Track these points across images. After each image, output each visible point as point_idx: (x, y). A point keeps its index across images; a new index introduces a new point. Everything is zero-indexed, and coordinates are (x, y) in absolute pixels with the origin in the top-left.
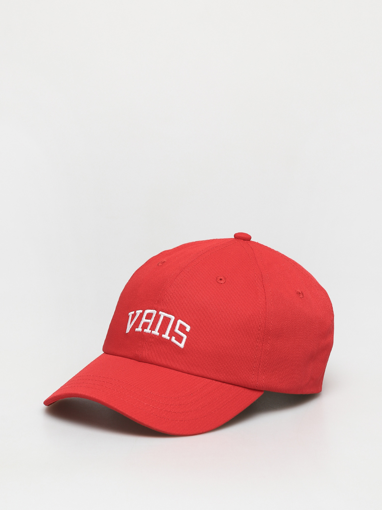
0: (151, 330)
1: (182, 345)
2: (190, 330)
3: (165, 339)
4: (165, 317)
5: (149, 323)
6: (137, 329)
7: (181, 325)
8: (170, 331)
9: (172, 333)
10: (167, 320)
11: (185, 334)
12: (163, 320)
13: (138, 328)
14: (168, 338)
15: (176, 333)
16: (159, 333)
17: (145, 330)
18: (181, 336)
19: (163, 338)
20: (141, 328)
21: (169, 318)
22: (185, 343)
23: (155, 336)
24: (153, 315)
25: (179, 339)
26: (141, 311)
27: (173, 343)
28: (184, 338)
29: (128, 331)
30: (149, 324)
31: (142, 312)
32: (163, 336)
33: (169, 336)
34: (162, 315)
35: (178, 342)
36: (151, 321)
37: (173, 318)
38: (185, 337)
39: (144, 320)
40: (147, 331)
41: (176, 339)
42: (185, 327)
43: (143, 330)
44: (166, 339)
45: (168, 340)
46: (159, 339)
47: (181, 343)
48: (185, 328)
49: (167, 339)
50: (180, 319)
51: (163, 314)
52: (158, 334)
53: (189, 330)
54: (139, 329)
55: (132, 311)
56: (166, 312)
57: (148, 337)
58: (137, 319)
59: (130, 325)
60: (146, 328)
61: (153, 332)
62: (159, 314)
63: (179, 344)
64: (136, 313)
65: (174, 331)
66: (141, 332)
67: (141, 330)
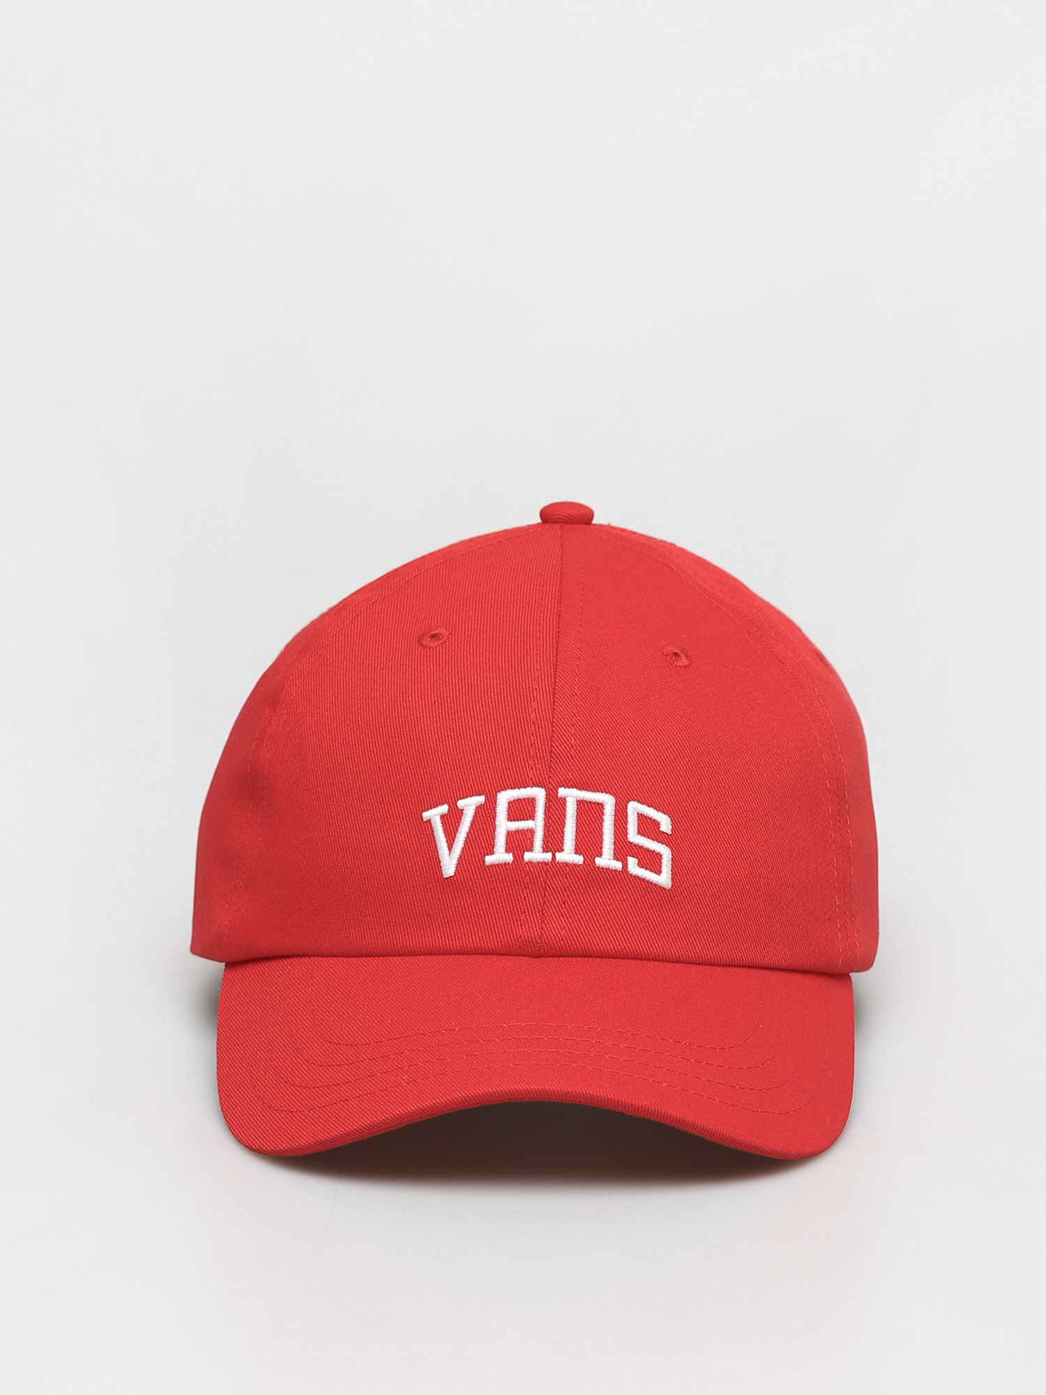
0: (550, 851)
1: (664, 879)
2: (673, 828)
4: (581, 803)
5: (530, 832)
6: (490, 860)
7: (642, 818)
8: (615, 844)
9: (623, 849)
10: (590, 814)
11: (662, 843)
12: (577, 813)
13: (492, 852)
14: (618, 865)
15: (635, 845)
16: (581, 857)
17: (527, 856)
18: (652, 851)
19: (598, 868)
20: (507, 850)
21: (598, 804)
22: (672, 871)
23: (571, 866)
24: (536, 803)
25: (651, 860)
26: (480, 799)
27: (636, 877)
28: (662, 856)
30: (533, 836)
31: (486, 802)
32: (599, 861)
33: (616, 858)
34: (573, 797)
35: (651, 870)
36: (537, 825)
37: (608, 801)
38: (665, 852)
39: (503, 825)
40: (537, 855)
41: (641, 865)
42: (654, 821)
43: (518, 857)
44: (611, 871)
45: (619, 872)
46: (590, 875)
47: (659, 872)
48: (656, 824)
49: (615, 871)
50: (633, 800)
51: (571, 796)
53: (670, 827)
54: (500, 856)
55: (436, 806)
56: (580, 788)
57: (546, 875)
58: (471, 827)
59: (450, 847)
60: (531, 849)
61: (560, 857)
62: (559, 795)
63: (657, 876)
64: (462, 810)
65: (627, 838)
66: (511, 863)
67: (513, 859)
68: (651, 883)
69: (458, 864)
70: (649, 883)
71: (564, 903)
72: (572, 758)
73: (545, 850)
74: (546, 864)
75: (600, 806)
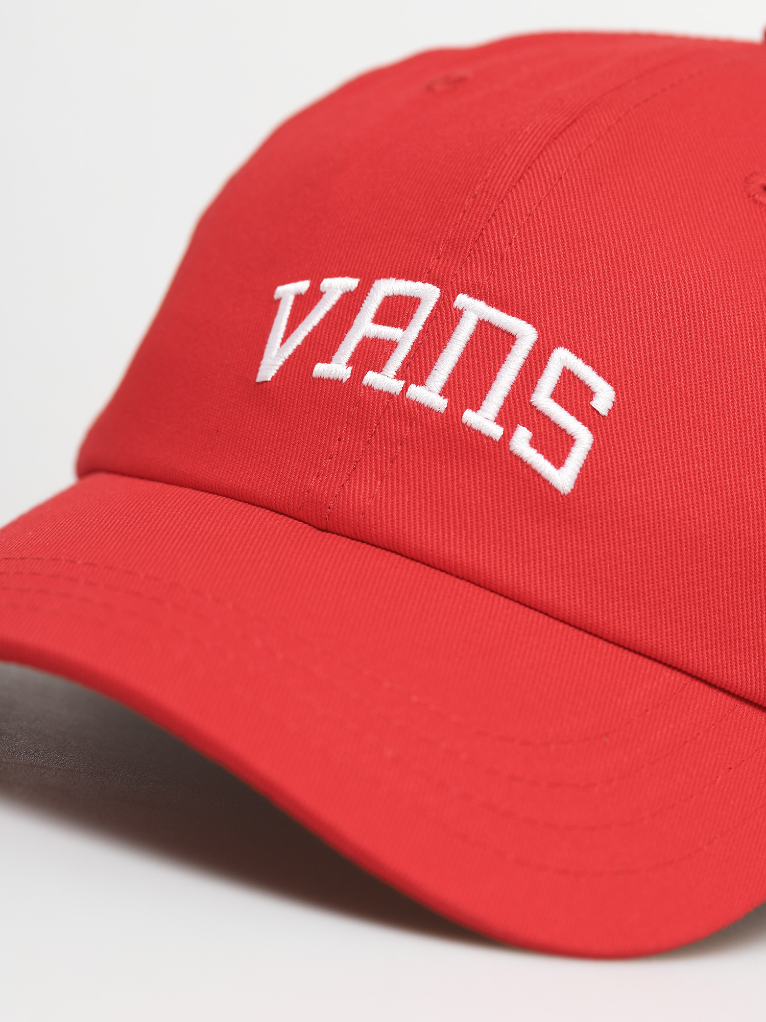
0: (406, 379)
1: (564, 477)
2: (613, 408)
3: (478, 433)
4: (483, 326)
5: (392, 345)
6: (321, 369)
7: (568, 376)
8: (507, 400)
9: (519, 410)
11: (585, 424)
12: (471, 337)
13: (329, 361)
14: (497, 432)
15: (539, 412)
16: (446, 401)
17: (371, 378)
18: (564, 431)
19: (465, 426)
20: (349, 364)
21: (509, 334)
22: (581, 469)
23: (425, 411)
24: (420, 306)
25: (554, 443)
26: (351, 283)
27: (518, 459)
28: (576, 443)
29: (268, 369)
30: (391, 351)
31: (357, 289)
32: (469, 417)
33: (499, 420)
34: (475, 312)
35: (547, 457)
36: (407, 338)
37: (526, 335)
38: (584, 438)
39: (366, 327)
40: (385, 381)
41: (534, 443)
42: (587, 388)
43: (358, 375)
44: (483, 437)
45: (494, 442)
46: (446, 431)
47: (558, 462)
48: (589, 393)
49: (489, 439)
50: (566, 347)
51: (473, 310)
52: (440, 404)
53: (610, 406)
54: (336, 367)
55: (295, 280)
56: (491, 303)
57: (384, 412)
58: (322, 321)
59: (284, 340)
60: (378, 369)
61: (416, 392)
62: (455, 304)
63: (552, 467)
64: (322, 294)
65: (529, 398)
66: (344, 381)
67: (349, 376)
68: (539, 475)
69: (282, 368)
70: (535, 474)
71: (392, 462)
72: (502, 258)
73: (399, 376)
74: (390, 396)
75: (509, 339)
